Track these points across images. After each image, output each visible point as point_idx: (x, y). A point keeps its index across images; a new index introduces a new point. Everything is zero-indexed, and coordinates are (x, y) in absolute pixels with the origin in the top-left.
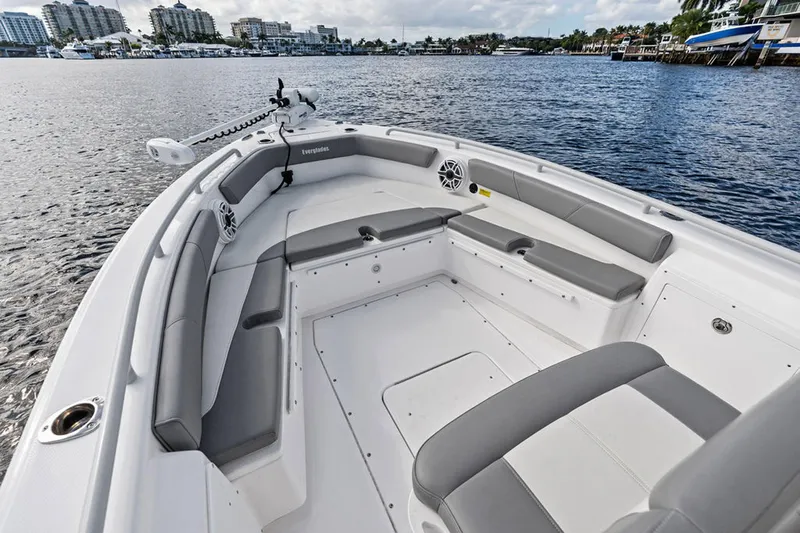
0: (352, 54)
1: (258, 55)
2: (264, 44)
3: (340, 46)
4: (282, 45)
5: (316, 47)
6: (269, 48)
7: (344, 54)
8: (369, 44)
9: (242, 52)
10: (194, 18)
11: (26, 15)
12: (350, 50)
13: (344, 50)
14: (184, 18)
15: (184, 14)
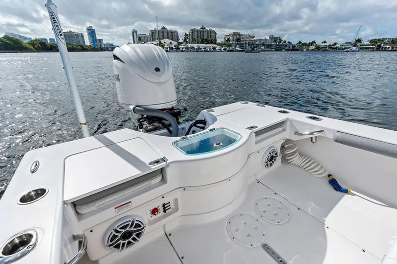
0: (292, 50)
1: (232, 51)
2: (238, 44)
3: (286, 46)
4: (249, 45)
5: (269, 46)
6: (240, 47)
7: (287, 50)
8: (305, 44)
9: (223, 48)
10: (208, 33)
11: (145, 35)
12: (291, 48)
13: (288, 48)
14: (203, 33)
15: (203, 31)
